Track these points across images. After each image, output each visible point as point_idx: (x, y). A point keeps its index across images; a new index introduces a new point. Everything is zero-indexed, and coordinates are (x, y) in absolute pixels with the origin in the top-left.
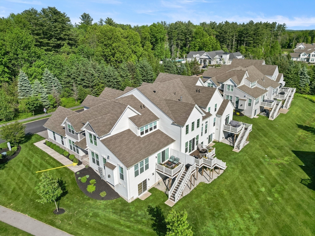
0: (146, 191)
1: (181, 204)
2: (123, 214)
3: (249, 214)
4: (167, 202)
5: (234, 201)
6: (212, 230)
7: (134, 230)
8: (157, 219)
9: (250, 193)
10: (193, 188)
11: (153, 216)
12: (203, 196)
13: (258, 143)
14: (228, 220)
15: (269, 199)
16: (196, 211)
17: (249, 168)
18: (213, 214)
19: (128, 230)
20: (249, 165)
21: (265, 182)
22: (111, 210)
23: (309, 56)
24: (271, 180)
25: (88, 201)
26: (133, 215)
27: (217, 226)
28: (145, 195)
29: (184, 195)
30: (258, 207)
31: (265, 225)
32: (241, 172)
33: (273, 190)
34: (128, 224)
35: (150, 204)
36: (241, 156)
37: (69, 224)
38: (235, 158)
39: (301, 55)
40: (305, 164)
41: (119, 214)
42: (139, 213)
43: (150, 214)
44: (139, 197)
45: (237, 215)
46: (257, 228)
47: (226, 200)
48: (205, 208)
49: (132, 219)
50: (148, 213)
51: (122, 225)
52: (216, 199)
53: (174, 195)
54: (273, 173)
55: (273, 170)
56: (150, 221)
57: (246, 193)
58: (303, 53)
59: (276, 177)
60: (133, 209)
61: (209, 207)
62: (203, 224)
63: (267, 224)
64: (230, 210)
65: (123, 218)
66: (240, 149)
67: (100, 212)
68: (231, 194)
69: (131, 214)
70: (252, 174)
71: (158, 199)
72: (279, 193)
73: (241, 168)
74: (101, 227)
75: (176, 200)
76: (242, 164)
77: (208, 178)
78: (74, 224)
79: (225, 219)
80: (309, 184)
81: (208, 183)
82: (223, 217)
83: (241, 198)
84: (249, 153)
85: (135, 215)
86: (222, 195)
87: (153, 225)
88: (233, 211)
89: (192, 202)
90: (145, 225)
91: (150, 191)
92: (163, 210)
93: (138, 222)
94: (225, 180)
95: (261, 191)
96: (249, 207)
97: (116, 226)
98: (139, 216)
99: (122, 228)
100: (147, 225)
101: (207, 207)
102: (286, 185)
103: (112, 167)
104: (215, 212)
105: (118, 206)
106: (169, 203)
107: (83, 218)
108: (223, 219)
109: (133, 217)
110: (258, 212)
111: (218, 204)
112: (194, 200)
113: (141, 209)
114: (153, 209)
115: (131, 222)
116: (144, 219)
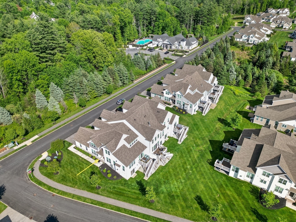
0: (135, 173)
1: (151, 178)
2: (126, 186)
3: (180, 180)
4: (145, 178)
5: (175, 175)
6: (164, 189)
7: (132, 193)
8: (141, 186)
9: (183, 170)
10: (156, 169)
11: (139, 185)
12: (161, 173)
13: (192, 136)
14: (171, 184)
15: (190, 172)
16: (158, 181)
17: (185, 154)
18: (165, 182)
19: (129, 193)
20: (184, 152)
21: (191, 162)
22: (120, 185)
23: (249, 37)
24: (194, 161)
25: (109, 181)
26: (130, 186)
27: (166, 187)
28: (134, 175)
29: (152, 174)
30: (185, 176)
31: (186, 184)
32: (180, 158)
33: (193, 167)
34: (129, 190)
35: (137, 180)
36: (181, 146)
37: (105, 193)
38: (178, 149)
39: (243, 36)
40: (213, 150)
41: (124, 186)
42: (133, 185)
43: (137, 184)
44: (132, 176)
45: (175, 181)
46: (182, 187)
47: (171, 174)
48: (161, 179)
49: (130, 188)
50: (136, 184)
51: (126, 191)
52: (167, 174)
53: (148, 174)
54: (196, 156)
55: (196, 155)
56: (138, 188)
57: (180, 170)
58: (244, 35)
59: (197, 159)
60: (129, 183)
61: (163, 178)
62: (161, 187)
63: (187, 184)
64: (172, 179)
65: (126, 188)
66: (182, 142)
67: (116, 186)
68: (174, 171)
69: (129, 185)
70: (185, 158)
71: (140, 177)
72: (196, 168)
73: (180, 155)
74: (118, 193)
75: (149, 177)
76: (181, 152)
77: (164, 162)
78: (107, 193)
79: (170, 184)
80: (210, 162)
81: (163, 165)
82: (169, 183)
83: (178, 172)
84: (186, 144)
85: (131, 186)
86: (169, 172)
87: (140, 190)
88: (174, 179)
89: (156, 177)
90: (136, 190)
91: (136, 172)
92: (143, 182)
93: (133, 189)
94: (171, 163)
95: (188, 168)
96: (181, 177)
97: (124, 192)
98: (133, 186)
99: (127, 192)
100: (137, 190)
101: (162, 179)
102: (200, 163)
103: (119, 166)
104: (166, 181)
105: (123, 182)
106: (146, 178)
107: (109, 190)
108: (169, 184)
109: (130, 187)
110: (184, 179)
111: (167, 177)
112: (157, 176)
113: (133, 182)
114: (139, 182)
115: (130, 189)
116: (135, 187)
